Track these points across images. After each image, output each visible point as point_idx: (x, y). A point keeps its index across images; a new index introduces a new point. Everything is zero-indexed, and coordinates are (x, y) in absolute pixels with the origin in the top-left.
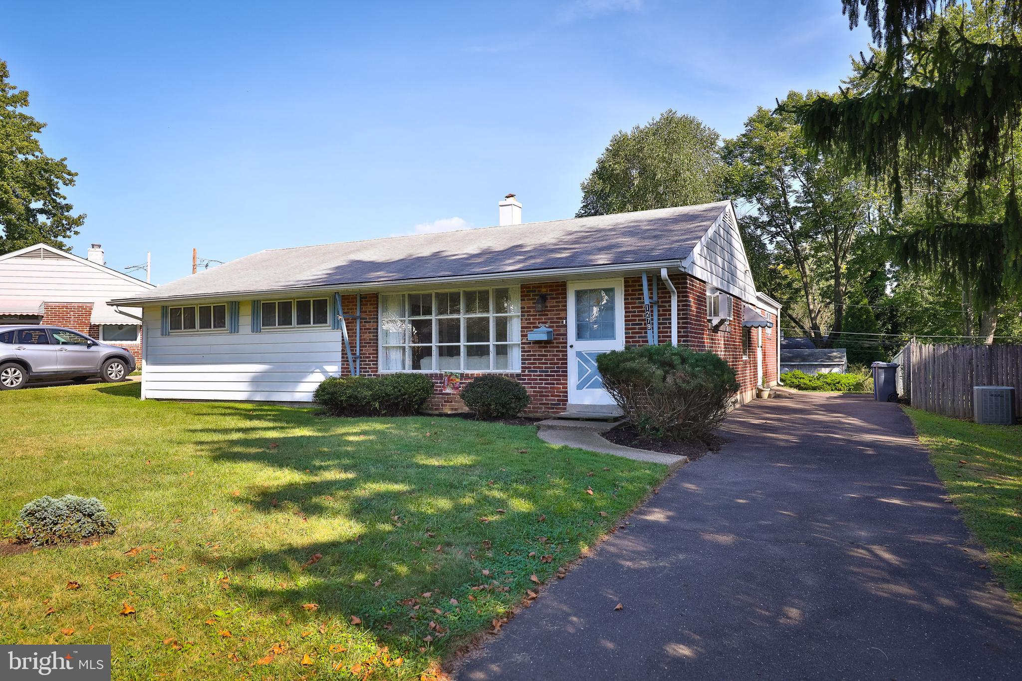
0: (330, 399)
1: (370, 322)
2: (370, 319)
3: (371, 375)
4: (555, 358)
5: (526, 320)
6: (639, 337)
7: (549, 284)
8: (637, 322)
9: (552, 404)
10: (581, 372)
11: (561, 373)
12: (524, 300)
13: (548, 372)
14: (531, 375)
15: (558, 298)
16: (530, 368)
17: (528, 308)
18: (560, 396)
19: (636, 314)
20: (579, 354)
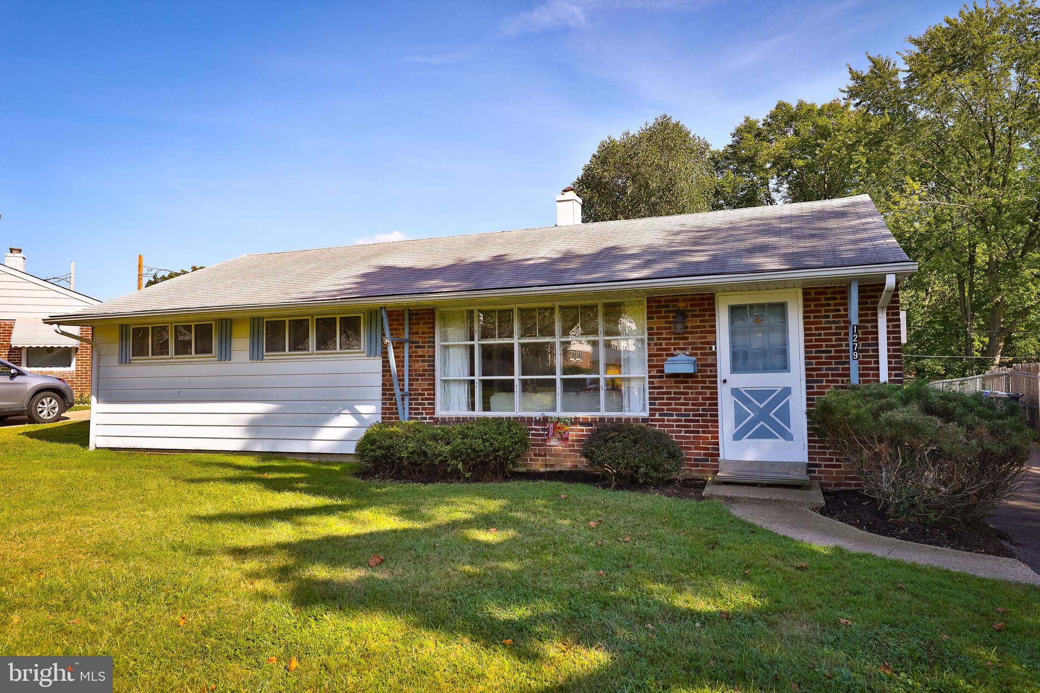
0: (384, 457)
1: (424, 347)
2: (423, 342)
3: (425, 419)
4: (700, 397)
5: (656, 344)
6: (827, 369)
7: (689, 297)
8: (824, 349)
9: (695, 460)
10: (739, 416)
11: (708, 418)
12: (652, 318)
13: (689, 415)
14: (663, 420)
15: (704, 316)
16: (663, 410)
17: (658, 328)
18: (708, 449)
19: (823, 337)
20: (736, 392)
